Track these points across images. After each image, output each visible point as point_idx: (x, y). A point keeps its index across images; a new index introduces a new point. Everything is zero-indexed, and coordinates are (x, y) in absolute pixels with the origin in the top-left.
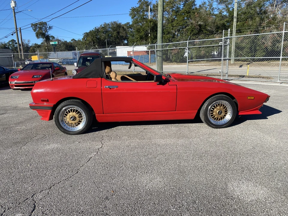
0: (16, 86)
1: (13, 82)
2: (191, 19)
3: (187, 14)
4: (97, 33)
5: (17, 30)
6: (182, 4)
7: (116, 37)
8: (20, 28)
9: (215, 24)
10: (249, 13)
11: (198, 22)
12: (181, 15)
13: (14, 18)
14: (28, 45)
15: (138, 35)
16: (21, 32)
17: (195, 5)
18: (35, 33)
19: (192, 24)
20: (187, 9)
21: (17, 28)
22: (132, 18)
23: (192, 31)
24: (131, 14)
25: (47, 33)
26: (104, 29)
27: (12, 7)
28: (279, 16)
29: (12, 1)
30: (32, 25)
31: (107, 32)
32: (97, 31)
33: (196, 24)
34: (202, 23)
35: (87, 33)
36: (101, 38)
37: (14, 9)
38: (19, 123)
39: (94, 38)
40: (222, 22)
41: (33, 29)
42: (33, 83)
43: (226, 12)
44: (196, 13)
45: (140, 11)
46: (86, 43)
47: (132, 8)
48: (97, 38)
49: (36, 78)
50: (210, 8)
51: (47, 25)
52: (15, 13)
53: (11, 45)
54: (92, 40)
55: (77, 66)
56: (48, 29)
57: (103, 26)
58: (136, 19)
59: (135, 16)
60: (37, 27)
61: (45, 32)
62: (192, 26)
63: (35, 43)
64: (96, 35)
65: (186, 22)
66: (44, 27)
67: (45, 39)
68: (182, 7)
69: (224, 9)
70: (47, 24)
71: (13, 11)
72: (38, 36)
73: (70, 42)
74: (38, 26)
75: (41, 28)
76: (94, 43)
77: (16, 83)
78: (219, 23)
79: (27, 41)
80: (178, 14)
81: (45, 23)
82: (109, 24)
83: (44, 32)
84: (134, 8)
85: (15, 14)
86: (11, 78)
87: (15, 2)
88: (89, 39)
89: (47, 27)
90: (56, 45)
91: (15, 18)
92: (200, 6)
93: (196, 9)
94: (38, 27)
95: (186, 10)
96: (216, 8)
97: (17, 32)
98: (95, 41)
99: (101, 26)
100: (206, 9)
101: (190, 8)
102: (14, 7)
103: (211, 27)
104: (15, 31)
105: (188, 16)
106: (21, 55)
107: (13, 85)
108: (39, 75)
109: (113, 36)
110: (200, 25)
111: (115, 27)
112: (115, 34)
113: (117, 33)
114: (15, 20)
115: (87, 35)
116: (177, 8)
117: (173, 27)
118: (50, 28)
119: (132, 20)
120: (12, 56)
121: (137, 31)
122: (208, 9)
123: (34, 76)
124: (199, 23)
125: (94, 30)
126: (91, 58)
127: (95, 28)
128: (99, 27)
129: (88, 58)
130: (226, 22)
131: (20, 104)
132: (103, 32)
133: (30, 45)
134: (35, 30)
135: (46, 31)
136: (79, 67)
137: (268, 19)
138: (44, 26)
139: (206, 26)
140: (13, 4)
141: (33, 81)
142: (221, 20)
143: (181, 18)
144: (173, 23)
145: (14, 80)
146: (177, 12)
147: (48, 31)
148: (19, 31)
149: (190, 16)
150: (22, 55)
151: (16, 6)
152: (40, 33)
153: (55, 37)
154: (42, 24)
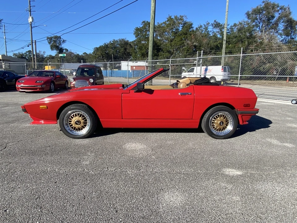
0: (22, 89)
1: (19, 86)
2: (188, 40)
3: (184, 36)
4: (107, 48)
5: (32, 43)
6: (181, 27)
7: (123, 53)
8: (35, 41)
9: (209, 45)
10: (239, 37)
11: (193, 43)
12: (179, 36)
13: (31, 32)
14: (43, 56)
15: (140, 52)
16: (36, 44)
17: (192, 27)
18: (50, 45)
19: (188, 44)
20: (185, 31)
21: (32, 41)
22: (136, 37)
23: (188, 50)
24: (135, 33)
25: (60, 46)
26: (113, 45)
27: (29, 22)
28: (266, 41)
29: (30, 17)
30: (48, 38)
31: (115, 48)
32: (106, 46)
33: (192, 44)
34: (197, 44)
35: (97, 48)
36: (109, 53)
37: (31, 24)
38: (14, 113)
39: (103, 53)
40: (215, 44)
41: (48, 42)
42: (35, 87)
43: (220, 35)
44: (192, 35)
45: (143, 31)
46: (96, 57)
47: (136, 28)
48: (106, 53)
49: (38, 83)
50: (206, 31)
51: (61, 39)
52: (31, 27)
53: (28, 55)
54: (101, 54)
55: (75, 76)
56: (62, 42)
57: (112, 42)
58: (139, 38)
59: (138, 35)
61: (59, 45)
62: (188, 46)
63: (49, 55)
64: (105, 50)
65: (183, 43)
66: (58, 40)
67: (58, 51)
68: (180, 29)
69: (218, 32)
71: (30, 25)
72: (52, 49)
73: (82, 55)
74: (53, 39)
75: (55, 41)
76: (103, 57)
77: (21, 86)
78: (213, 44)
79: (43, 52)
80: (177, 35)
81: (60, 37)
82: (118, 41)
83: (58, 45)
84: (138, 28)
85: (31, 28)
86: (18, 82)
87: (32, 18)
88: (99, 53)
89: (61, 41)
90: (64, 57)
92: (197, 29)
93: (193, 31)
95: (183, 32)
96: (211, 31)
97: (32, 44)
98: (104, 56)
99: (110, 42)
100: (202, 31)
101: (187, 30)
102: (31, 22)
103: (205, 48)
104: (31, 43)
105: (185, 37)
106: (34, 64)
107: (19, 88)
108: (42, 81)
109: (121, 52)
110: (195, 46)
111: (123, 44)
112: (122, 50)
113: (124, 49)
114: (32, 32)
115: (97, 49)
116: (177, 30)
117: (171, 46)
118: (64, 41)
119: (136, 38)
120: (25, 65)
121: (139, 48)
122: (203, 32)
123: (37, 81)
124: (195, 44)
125: (103, 46)
126: (88, 69)
127: (105, 44)
128: (108, 43)
129: (85, 69)
130: (219, 43)
131: (21, 101)
132: (112, 48)
133: (45, 56)
134: (50, 43)
135: (60, 44)
136: (76, 76)
137: (256, 44)
139: (200, 46)
140: (30, 20)
141: (36, 86)
142: (215, 42)
143: (179, 39)
144: (172, 43)
145: (21, 84)
146: (176, 33)
147: (61, 44)
148: (35, 43)
149: (187, 37)
150: (36, 64)
151: (33, 22)
152: (55, 46)
153: (68, 50)
154: (57, 38)
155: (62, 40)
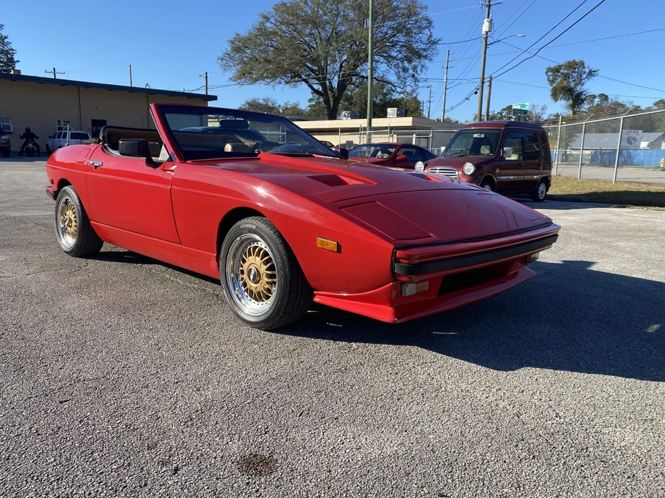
5: (483, 83)
8: (491, 77)
14: (540, 117)
16: (490, 86)
18: (551, 88)
21: (483, 79)
25: (579, 88)
27: (483, 33)
29: (486, 20)
30: (549, 70)
37: (487, 37)
41: (548, 79)
51: (584, 67)
52: (486, 45)
56: (584, 76)
60: (559, 74)
61: (576, 85)
63: (555, 113)
66: (575, 72)
67: (571, 102)
70: (586, 65)
71: (484, 41)
72: (555, 95)
73: (649, 109)
74: (562, 71)
75: (566, 77)
81: (582, 64)
83: (572, 85)
85: (486, 48)
87: (491, 22)
89: (585, 73)
91: (485, 54)
94: (562, 74)
97: (482, 87)
102: (487, 33)
114: (485, 57)
118: (591, 73)
126: (483, 135)
133: (545, 117)
134: (552, 82)
135: (580, 82)
138: (577, 70)
140: (485, 27)
147: (583, 81)
148: (488, 83)
151: (490, 30)
152: (563, 88)
153: (609, 97)
154: (573, 66)
155: (587, 70)
